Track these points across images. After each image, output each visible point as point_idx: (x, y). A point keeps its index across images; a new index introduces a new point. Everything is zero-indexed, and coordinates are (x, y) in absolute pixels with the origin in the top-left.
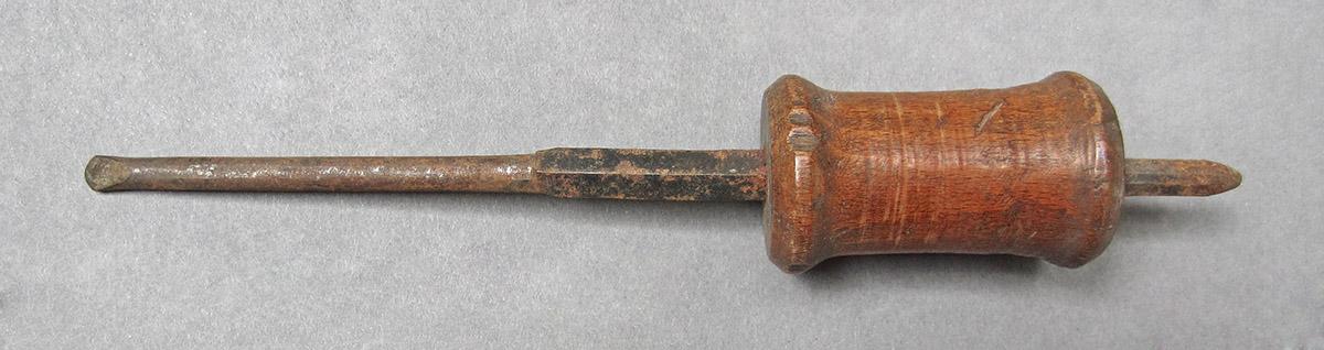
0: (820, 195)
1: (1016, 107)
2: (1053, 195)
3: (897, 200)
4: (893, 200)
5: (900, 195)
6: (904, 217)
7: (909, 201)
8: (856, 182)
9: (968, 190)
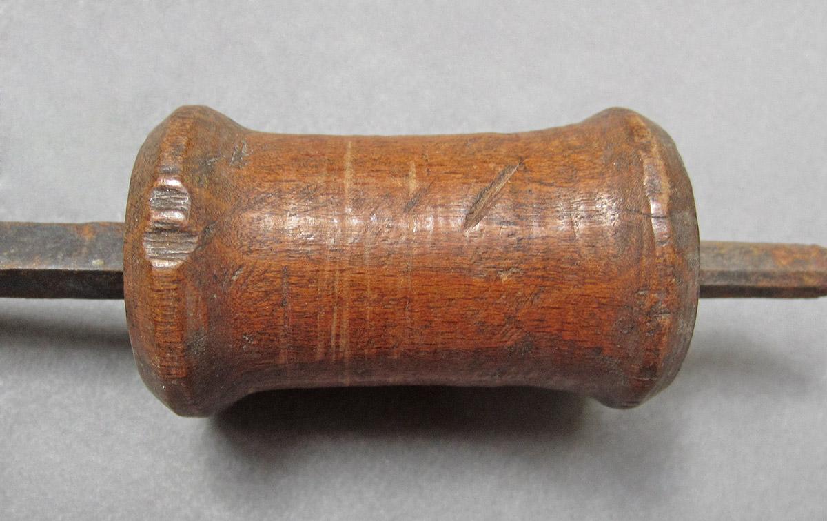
0: (198, 331)
1: (536, 175)
2: (582, 327)
3: (333, 332)
4: (328, 333)
5: (340, 323)
6: (347, 355)
7: (353, 333)
8: (265, 306)
9: (448, 317)
